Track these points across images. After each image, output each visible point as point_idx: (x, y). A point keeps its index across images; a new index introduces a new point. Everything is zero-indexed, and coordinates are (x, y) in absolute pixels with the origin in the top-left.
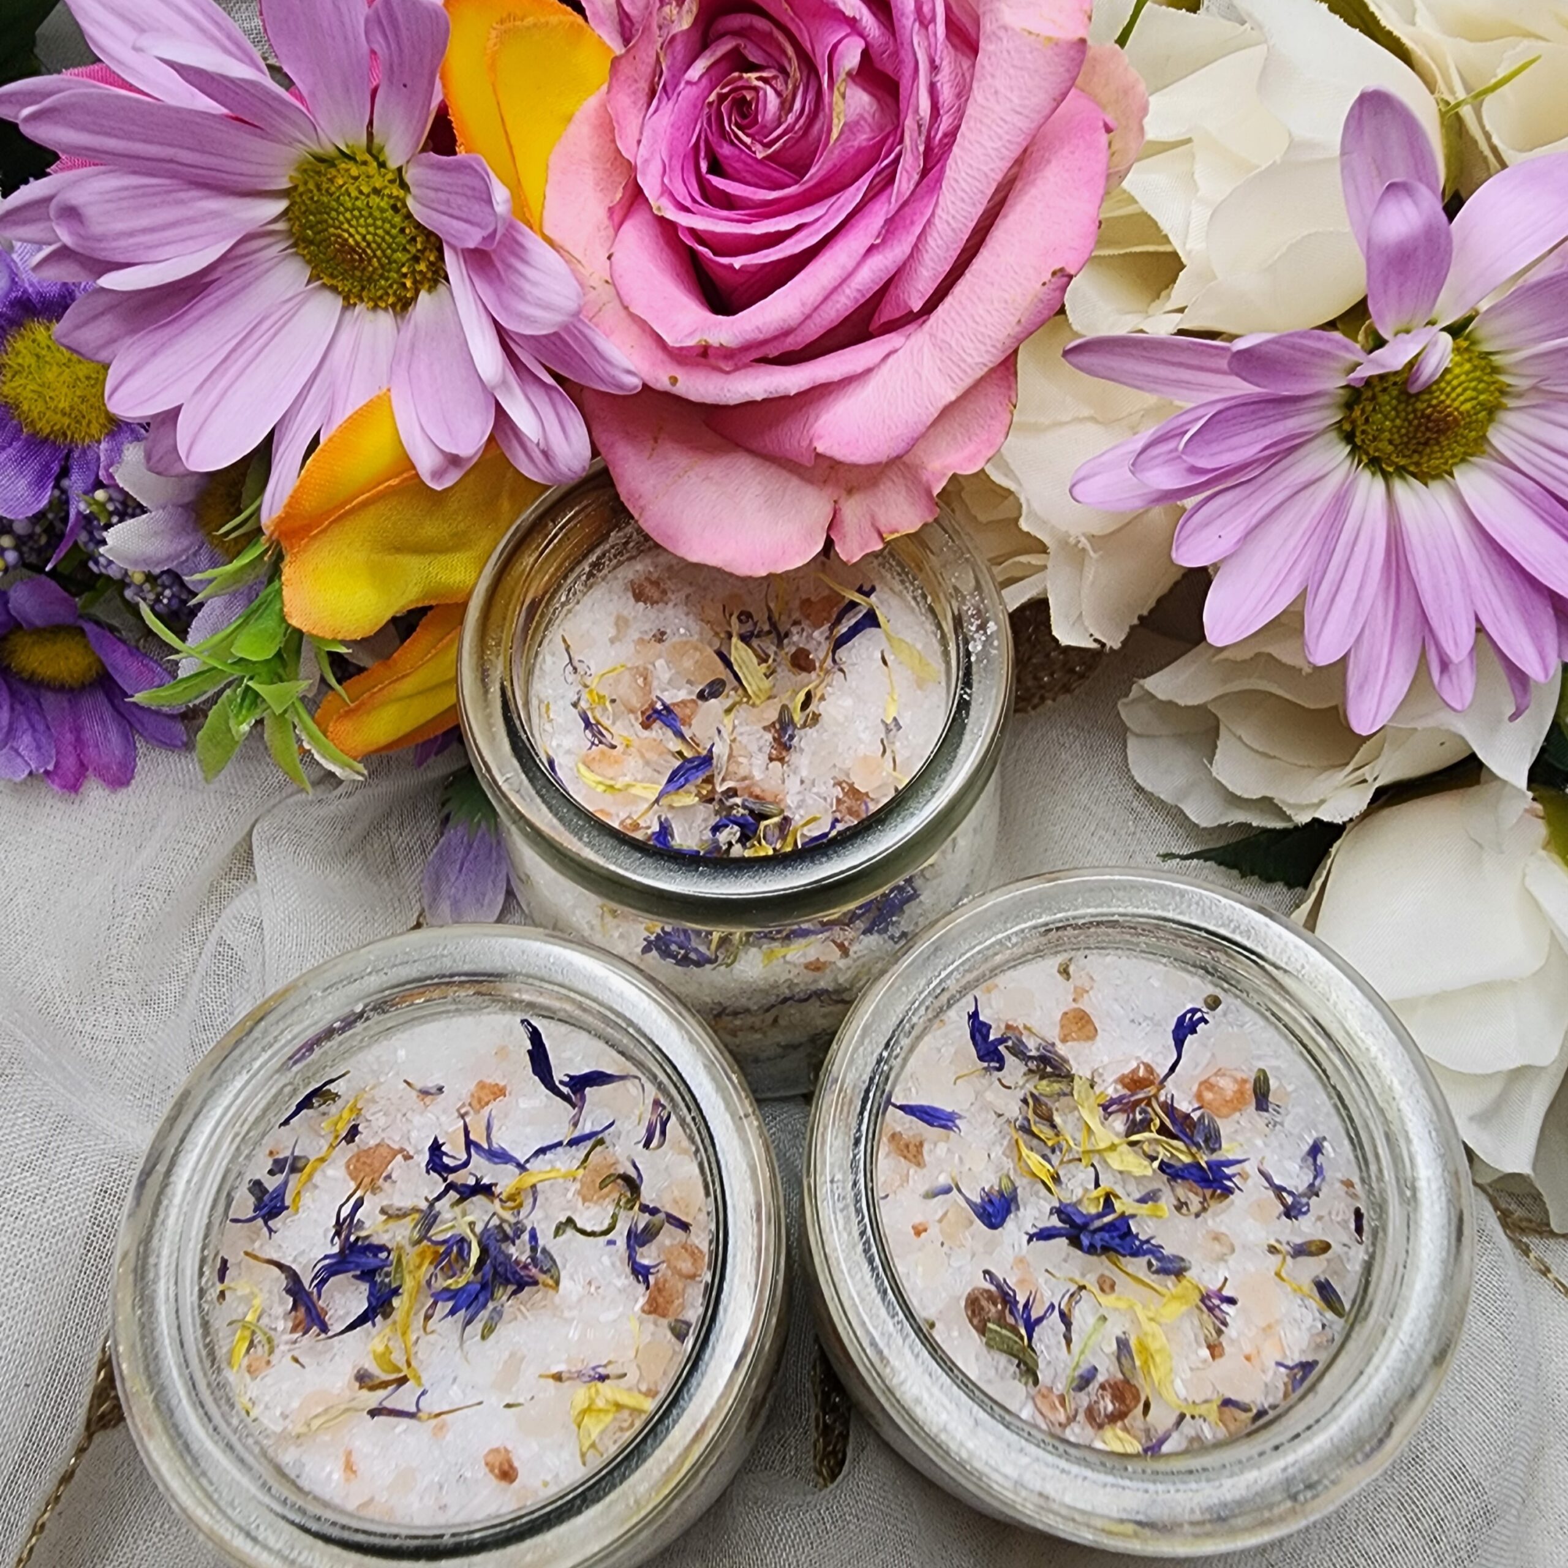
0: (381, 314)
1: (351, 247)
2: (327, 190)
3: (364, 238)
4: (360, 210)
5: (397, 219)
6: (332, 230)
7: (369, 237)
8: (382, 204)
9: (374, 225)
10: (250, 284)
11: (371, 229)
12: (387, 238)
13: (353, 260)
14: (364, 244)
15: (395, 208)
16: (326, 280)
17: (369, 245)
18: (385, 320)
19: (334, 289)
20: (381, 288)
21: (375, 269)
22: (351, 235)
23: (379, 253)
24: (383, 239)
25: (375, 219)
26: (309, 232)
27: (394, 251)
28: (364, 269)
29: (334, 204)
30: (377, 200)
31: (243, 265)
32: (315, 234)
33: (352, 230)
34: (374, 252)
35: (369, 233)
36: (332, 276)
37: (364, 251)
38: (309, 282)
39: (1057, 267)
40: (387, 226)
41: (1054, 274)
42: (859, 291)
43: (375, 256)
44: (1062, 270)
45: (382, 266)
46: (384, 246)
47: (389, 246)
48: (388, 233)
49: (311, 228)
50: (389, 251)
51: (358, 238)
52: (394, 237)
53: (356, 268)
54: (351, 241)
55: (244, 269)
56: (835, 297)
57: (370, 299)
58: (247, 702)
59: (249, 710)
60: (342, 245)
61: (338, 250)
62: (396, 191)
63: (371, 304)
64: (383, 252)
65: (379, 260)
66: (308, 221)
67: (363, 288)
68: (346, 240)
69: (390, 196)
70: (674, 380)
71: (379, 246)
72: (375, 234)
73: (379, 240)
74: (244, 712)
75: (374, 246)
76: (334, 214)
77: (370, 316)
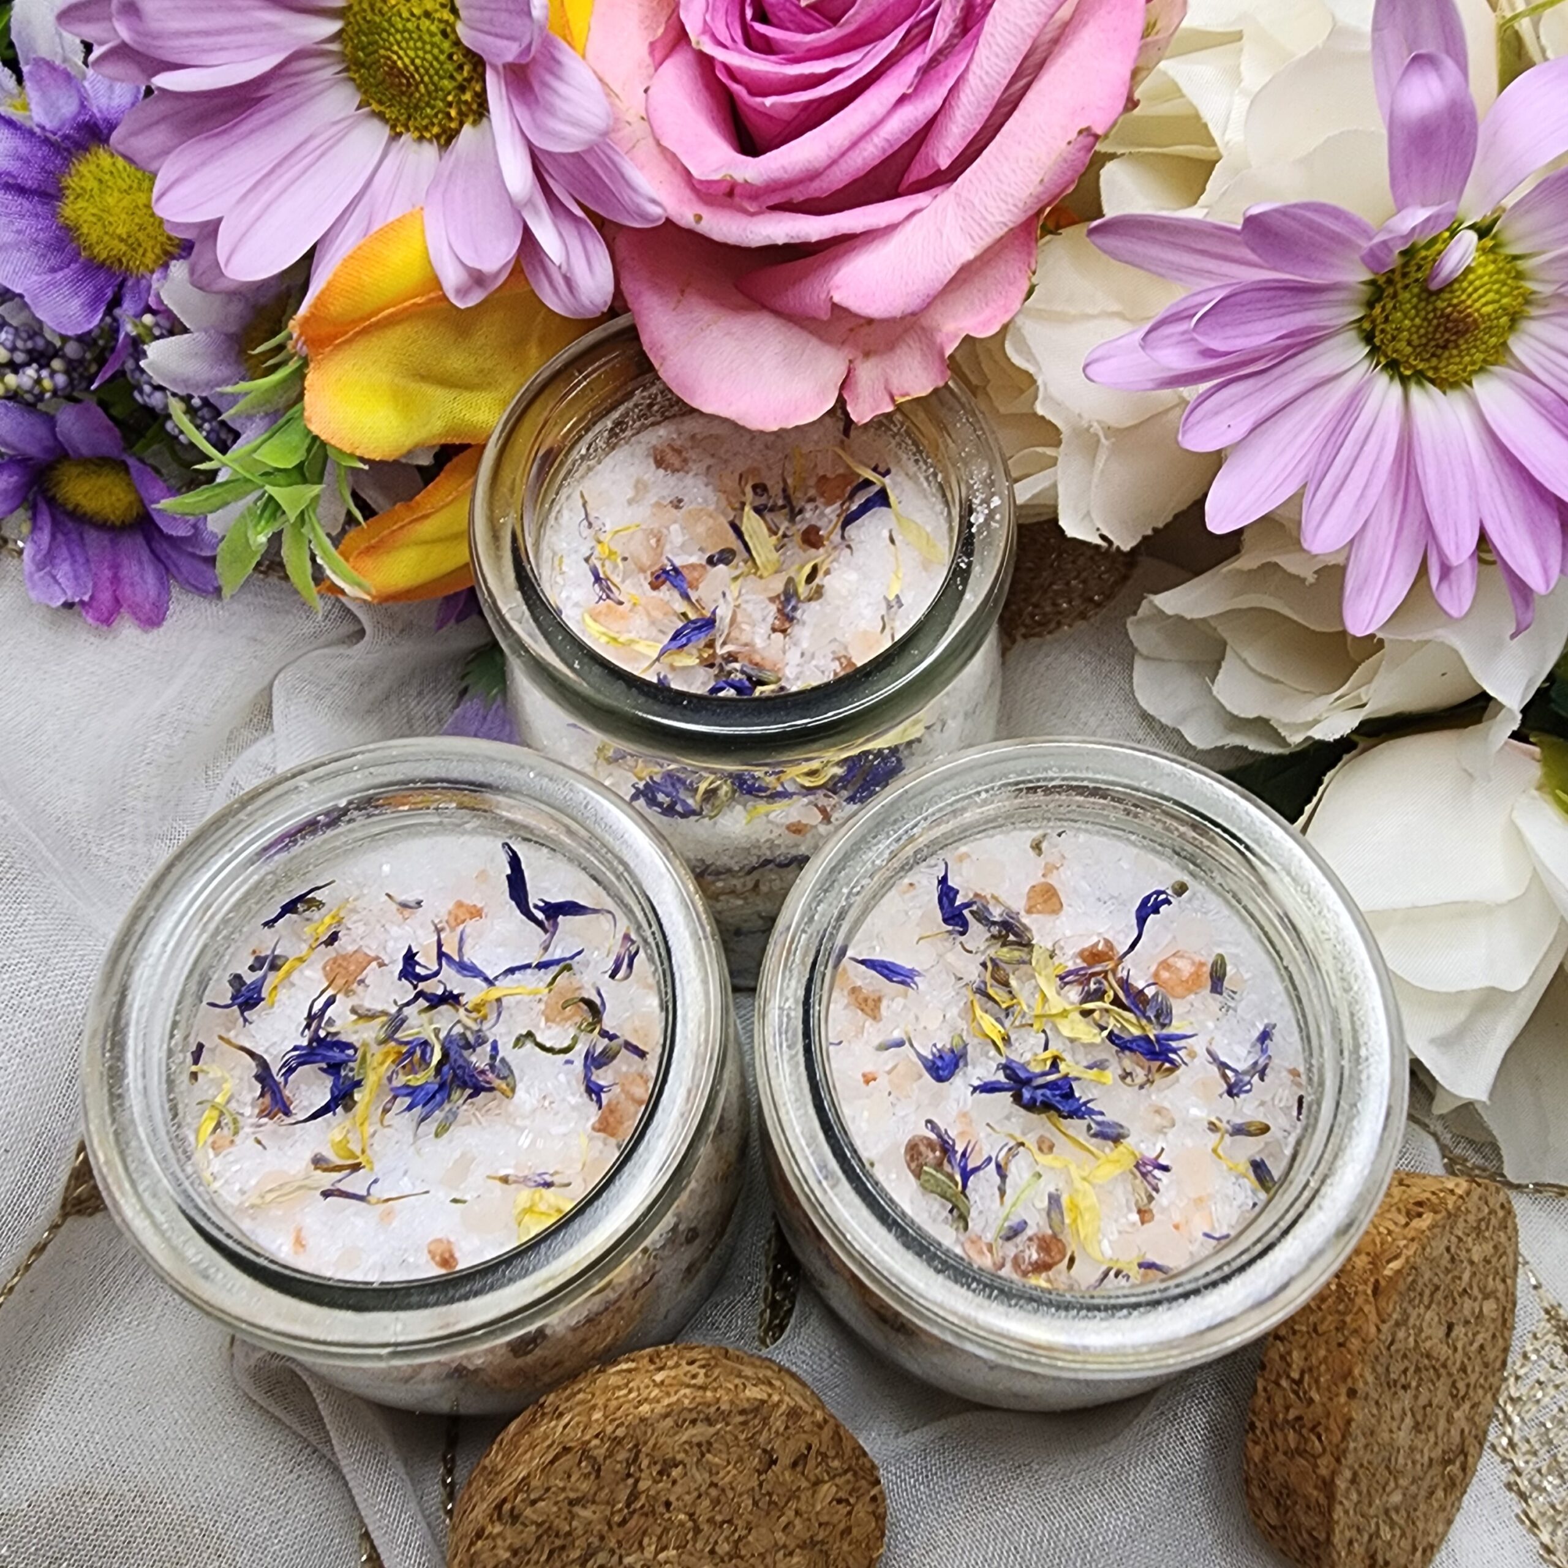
0: (426, 145)
1: (399, 69)
2: (380, 11)
3: (413, 62)
4: (410, 32)
5: (446, 45)
6: (382, 52)
7: (418, 62)
8: (433, 28)
9: (423, 49)
10: (301, 104)
11: (420, 53)
12: (435, 63)
13: (401, 84)
14: (412, 68)
15: (444, 34)
16: (375, 106)
17: (417, 69)
18: (429, 151)
19: (381, 116)
20: (427, 116)
21: (422, 95)
22: (400, 58)
23: (426, 79)
24: (431, 65)
25: (424, 43)
26: (361, 54)
27: (441, 78)
28: (412, 94)
29: (386, 25)
30: (428, 22)
31: (295, 84)
32: (367, 55)
33: (401, 53)
34: (422, 77)
35: (418, 56)
36: (380, 102)
37: (412, 76)
38: (359, 108)
39: (1084, 126)
40: (436, 51)
41: (1080, 132)
42: (888, 140)
43: (422, 81)
44: (1088, 129)
45: (429, 93)
46: (432, 71)
47: (437, 73)
48: (436, 59)
49: (363, 49)
50: (436, 78)
51: (407, 61)
52: (441, 64)
53: (403, 93)
54: (399, 63)
55: (296, 88)
56: (862, 145)
57: (416, 128)
58: (267, 514)
59: (267, 522)
60: (391, 68)
61: (387, 73)
62: (446, 15)
63: (417, 134)
64: (431, 77)
65: (426, 86)
66: (360, 41)
67: (409, 117)
68: (395, 62)
69: (440, 21)
70: (699, 218)
71: (427, 71)
72: (424, 59)
73: (427, 65)
74: (263, 523)
75: (422, 71)
76: (385, 35)
77: (415, 146)
